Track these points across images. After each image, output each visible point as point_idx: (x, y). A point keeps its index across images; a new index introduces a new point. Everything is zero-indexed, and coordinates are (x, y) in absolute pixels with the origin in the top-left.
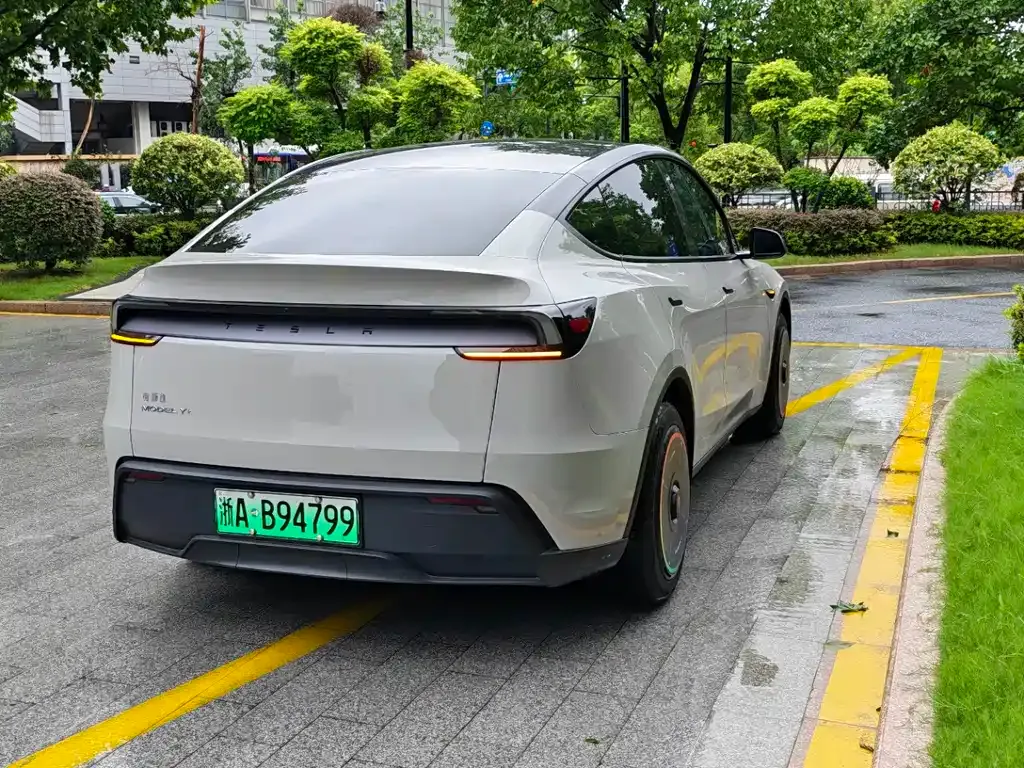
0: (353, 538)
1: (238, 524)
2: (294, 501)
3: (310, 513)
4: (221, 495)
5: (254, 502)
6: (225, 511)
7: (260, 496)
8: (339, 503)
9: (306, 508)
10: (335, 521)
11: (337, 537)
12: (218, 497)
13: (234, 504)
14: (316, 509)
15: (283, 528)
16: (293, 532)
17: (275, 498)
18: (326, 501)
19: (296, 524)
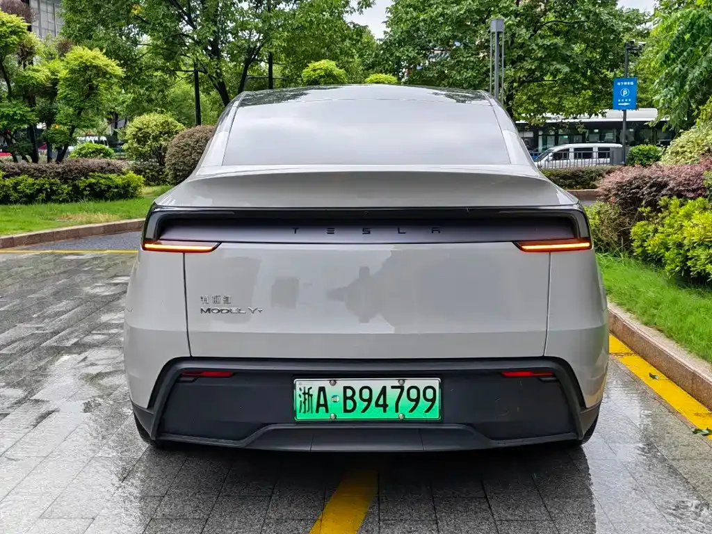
0: (435, 414)
1: (317, 411)
2: (376, 385)
3: (392, 395)
4: (301, 385)
5: (335, 389)
6: (305, 399)
7: (342, 383)
8: (422, 383)
9: (389, 390)
10: (417, 400)
11: (419, 414)
12: (298, 387)
13: (314, 392)
14: (399, 390)
15: (364, 411)
16: (375, 413)
17: (357, 384)
18: (409, 383)
19: (377, 405)
